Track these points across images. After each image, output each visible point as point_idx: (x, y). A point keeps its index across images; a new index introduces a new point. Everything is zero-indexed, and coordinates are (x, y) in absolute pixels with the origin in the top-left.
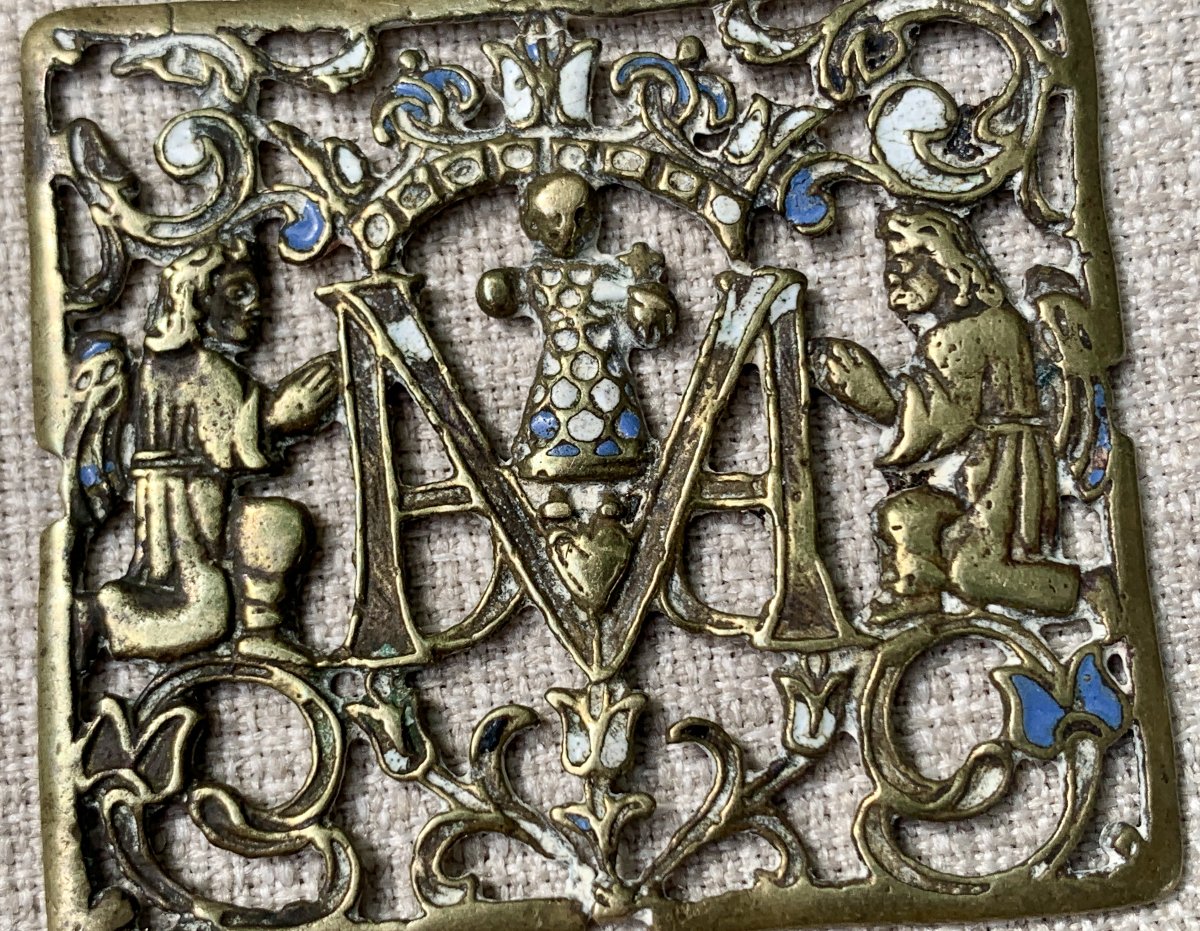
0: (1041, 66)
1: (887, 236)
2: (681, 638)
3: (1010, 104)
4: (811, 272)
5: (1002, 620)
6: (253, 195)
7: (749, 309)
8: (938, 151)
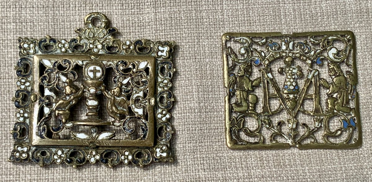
0: (349, 46)
1: (329, 66)
2: (301, 114)
3: (345, 51)
4: (319, 70)
5: (341, 113)
6: (251, 57)
7: (312, 74)
8: (336, 56)
